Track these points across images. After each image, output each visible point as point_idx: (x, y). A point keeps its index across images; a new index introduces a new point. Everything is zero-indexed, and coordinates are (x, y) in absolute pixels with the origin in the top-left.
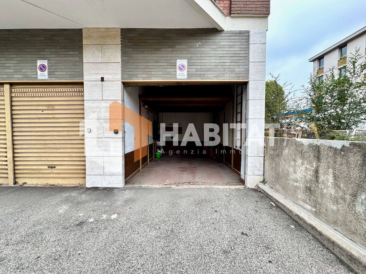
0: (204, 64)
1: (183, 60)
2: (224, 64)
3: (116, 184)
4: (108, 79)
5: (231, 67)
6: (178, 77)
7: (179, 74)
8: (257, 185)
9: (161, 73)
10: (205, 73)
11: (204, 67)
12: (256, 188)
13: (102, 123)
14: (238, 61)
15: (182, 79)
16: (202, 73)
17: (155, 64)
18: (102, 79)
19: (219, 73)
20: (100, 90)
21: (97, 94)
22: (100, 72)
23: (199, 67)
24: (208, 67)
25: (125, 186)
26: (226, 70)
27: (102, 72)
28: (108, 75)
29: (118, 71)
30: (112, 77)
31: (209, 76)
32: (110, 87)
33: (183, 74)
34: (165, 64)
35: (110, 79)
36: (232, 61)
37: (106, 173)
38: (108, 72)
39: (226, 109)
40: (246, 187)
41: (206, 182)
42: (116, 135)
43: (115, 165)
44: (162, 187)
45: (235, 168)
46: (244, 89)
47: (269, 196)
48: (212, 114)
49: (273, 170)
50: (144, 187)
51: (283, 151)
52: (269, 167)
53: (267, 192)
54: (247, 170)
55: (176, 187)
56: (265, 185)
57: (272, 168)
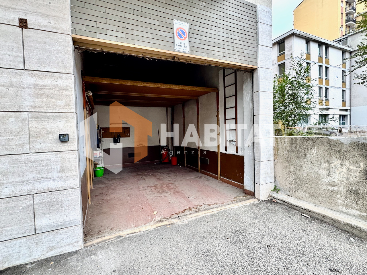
0: (210, 35)
1: (183, 23)
2: (232, 41)
3: (69, 245)
4: (40, 26)
5: (240, 46)
6: (177, 48)
7: (178, 43)
8: (270, 195)
9: (150, 36)
10: (212, 48)
11: (210, 39)
12: (269, 199)
13: (25, 120)
14: (247, 41)
15: (183, 53)
16: (209, 48)
17: (140, 19)
18: (23, 24)
19: (227, 51)
20: (16, 45)
21: (9, 55)
22: (14, 7)
23: (205, 38)
24: (216, 41)
25: (86, 245)
26: (236, 49)
27: (22, 8)
28: (39, 18)
29: (64, 14)
30: (50, 22)
31: (217, 53)
32: (45, 43)
33: (184, 45)
34: (156, 23)
35: (44, 26)
36: (241, 39)
37: (40, 230)
38: (39, 11)
39: (201, 104)
40: (259, 200)
41: (211, 204)
42: (65, 146)
43: (63, 208)
44: (159, 227)
45: (225, 178)
46: (245, 78)
47: (293, 207)
48: (170, 109)
49: (291, 175)
50: (127, 236)
51: (307, 151)
52: (284, 172)
53: (289, 202)
54: (259, 178)
55: (179, 221)
56: (279, 193)
57: (290, 172)
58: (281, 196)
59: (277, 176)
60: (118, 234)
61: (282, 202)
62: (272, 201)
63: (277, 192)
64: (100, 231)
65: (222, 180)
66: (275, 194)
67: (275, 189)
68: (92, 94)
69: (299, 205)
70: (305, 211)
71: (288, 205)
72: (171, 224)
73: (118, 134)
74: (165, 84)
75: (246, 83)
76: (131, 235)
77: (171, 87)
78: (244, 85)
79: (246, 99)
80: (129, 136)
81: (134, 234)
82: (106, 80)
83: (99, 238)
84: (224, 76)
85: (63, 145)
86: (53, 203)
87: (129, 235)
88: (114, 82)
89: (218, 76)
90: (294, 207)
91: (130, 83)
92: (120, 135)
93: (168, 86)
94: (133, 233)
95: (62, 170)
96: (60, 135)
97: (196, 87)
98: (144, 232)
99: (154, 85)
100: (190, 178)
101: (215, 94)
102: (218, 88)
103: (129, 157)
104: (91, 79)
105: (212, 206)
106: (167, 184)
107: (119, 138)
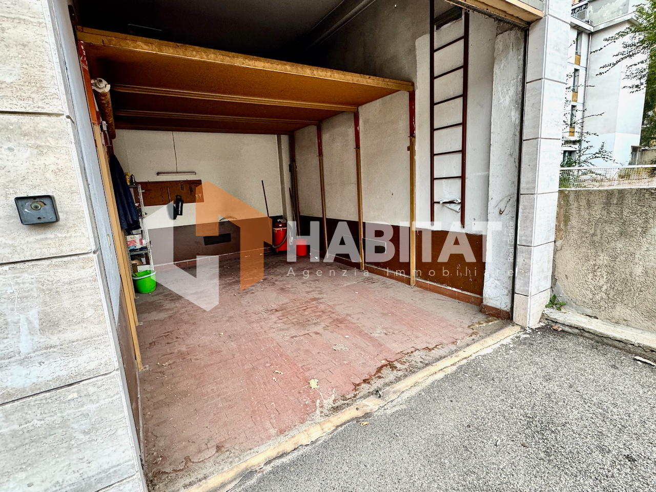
8: (544, 317)
12: (542, 324)
39: (365, 122)
40: (523, 329)
41: (431, 347)
42: (46, 239)
43: (73, 442)
44: (340, 429)
45: (427, 280)
46: (501, 48)
47: (605, 340)
48: (285, 139)
49: (599, 274)
50: (269, 468)
51: (651, 221)
52: (580, 266)
53: (596, 331)
54: (527, 283)
55: (381, 402)
56: (563, 310)
57: (596, 267)
58: (570, 317)
59: (560, 275)
60: (243, 466)
61: (576, 331)
62: (550, 328)
63: (559, 309)
64: (188, 459)
65: (418, 284)
66: (554, 314)
67: (554, 302)
68: (109, 87)
69: (624, 338)
70: (639, 351)
71: (592, 336)
72: (367, 415)
73: (177, 196)
74: (301, 65)
75: (503, 61)
76: (278, 462)
77: (315, 72)
78: (496, 66)
79: (501, 101)
81: (285, 460)
82: (146, 43)
83: (191, 484)
84: (432, 51)
85: (39, 237)
86: (33, 433)
87: (272, 464)
88: (171, 51)
89: (412, 51)
90: (610, 342)
91: (213, 56)
92: (181, 198)
93: (308, 72)
94: (282, 456)
95: (49, 324)
96: (17, 199)
97: (368, 76)
98: (309, 448)
99: (275, 65)
100: (349, 284)
101: (406, 95)
102: (414, 80)
103: (205, 245)
104: (103, 38)
105: (436, 353)
106: (308, 302)
107: (180, 203)
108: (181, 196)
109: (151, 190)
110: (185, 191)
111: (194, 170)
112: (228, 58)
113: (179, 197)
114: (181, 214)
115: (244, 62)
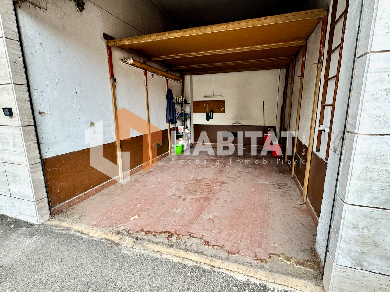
25: (48, 222)
37: (13, 195)
43: (21, 182)
55: (131, 245)
72: (118, 244)
73: (211, 109)
80: (224, 112)
85: (11, 119)
86: (15, 174)
87: (75, 232)
92: (213, 110)
94: (80, 232)
95: (15, 145)
96: (3, 108)
98: (88, 237)
106: (217, 182)
107: (212, 113)
108: (213, 109)
109: (200, 105)
110: (215, 106)
111: (222, 94)
112: (160, 36)
113: (212, 109)
114: (212, 119)
115: (168, 36)
